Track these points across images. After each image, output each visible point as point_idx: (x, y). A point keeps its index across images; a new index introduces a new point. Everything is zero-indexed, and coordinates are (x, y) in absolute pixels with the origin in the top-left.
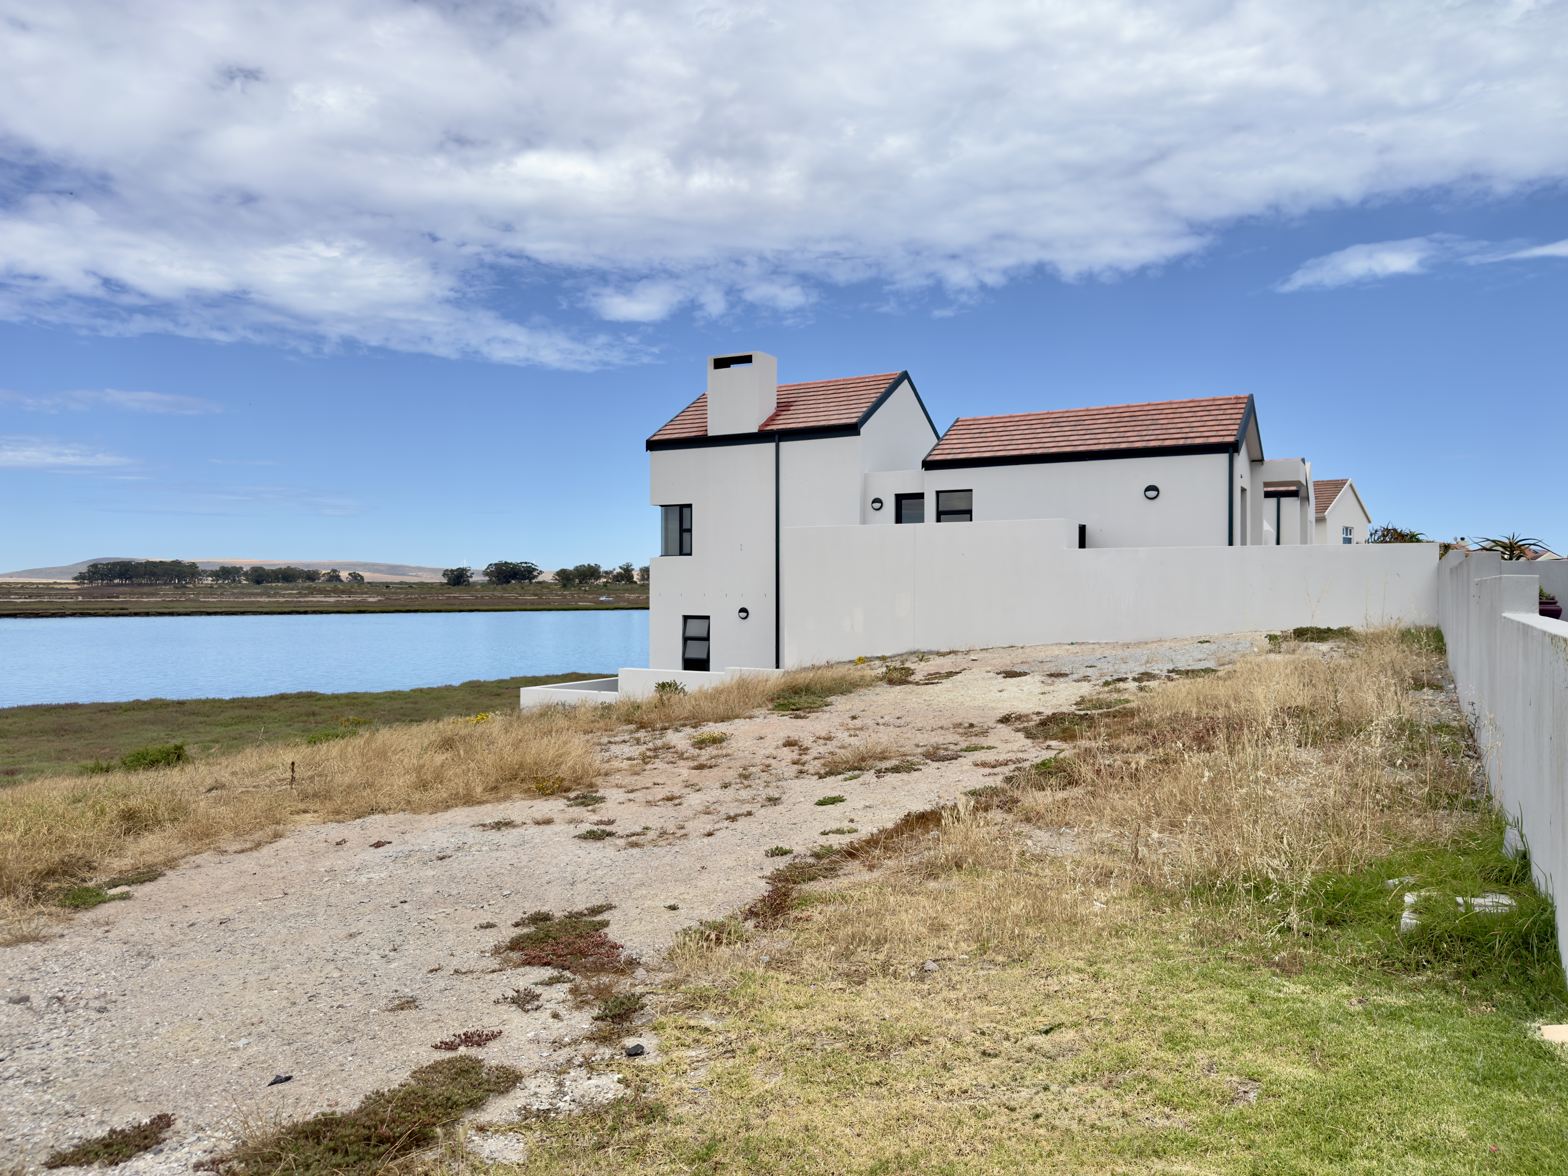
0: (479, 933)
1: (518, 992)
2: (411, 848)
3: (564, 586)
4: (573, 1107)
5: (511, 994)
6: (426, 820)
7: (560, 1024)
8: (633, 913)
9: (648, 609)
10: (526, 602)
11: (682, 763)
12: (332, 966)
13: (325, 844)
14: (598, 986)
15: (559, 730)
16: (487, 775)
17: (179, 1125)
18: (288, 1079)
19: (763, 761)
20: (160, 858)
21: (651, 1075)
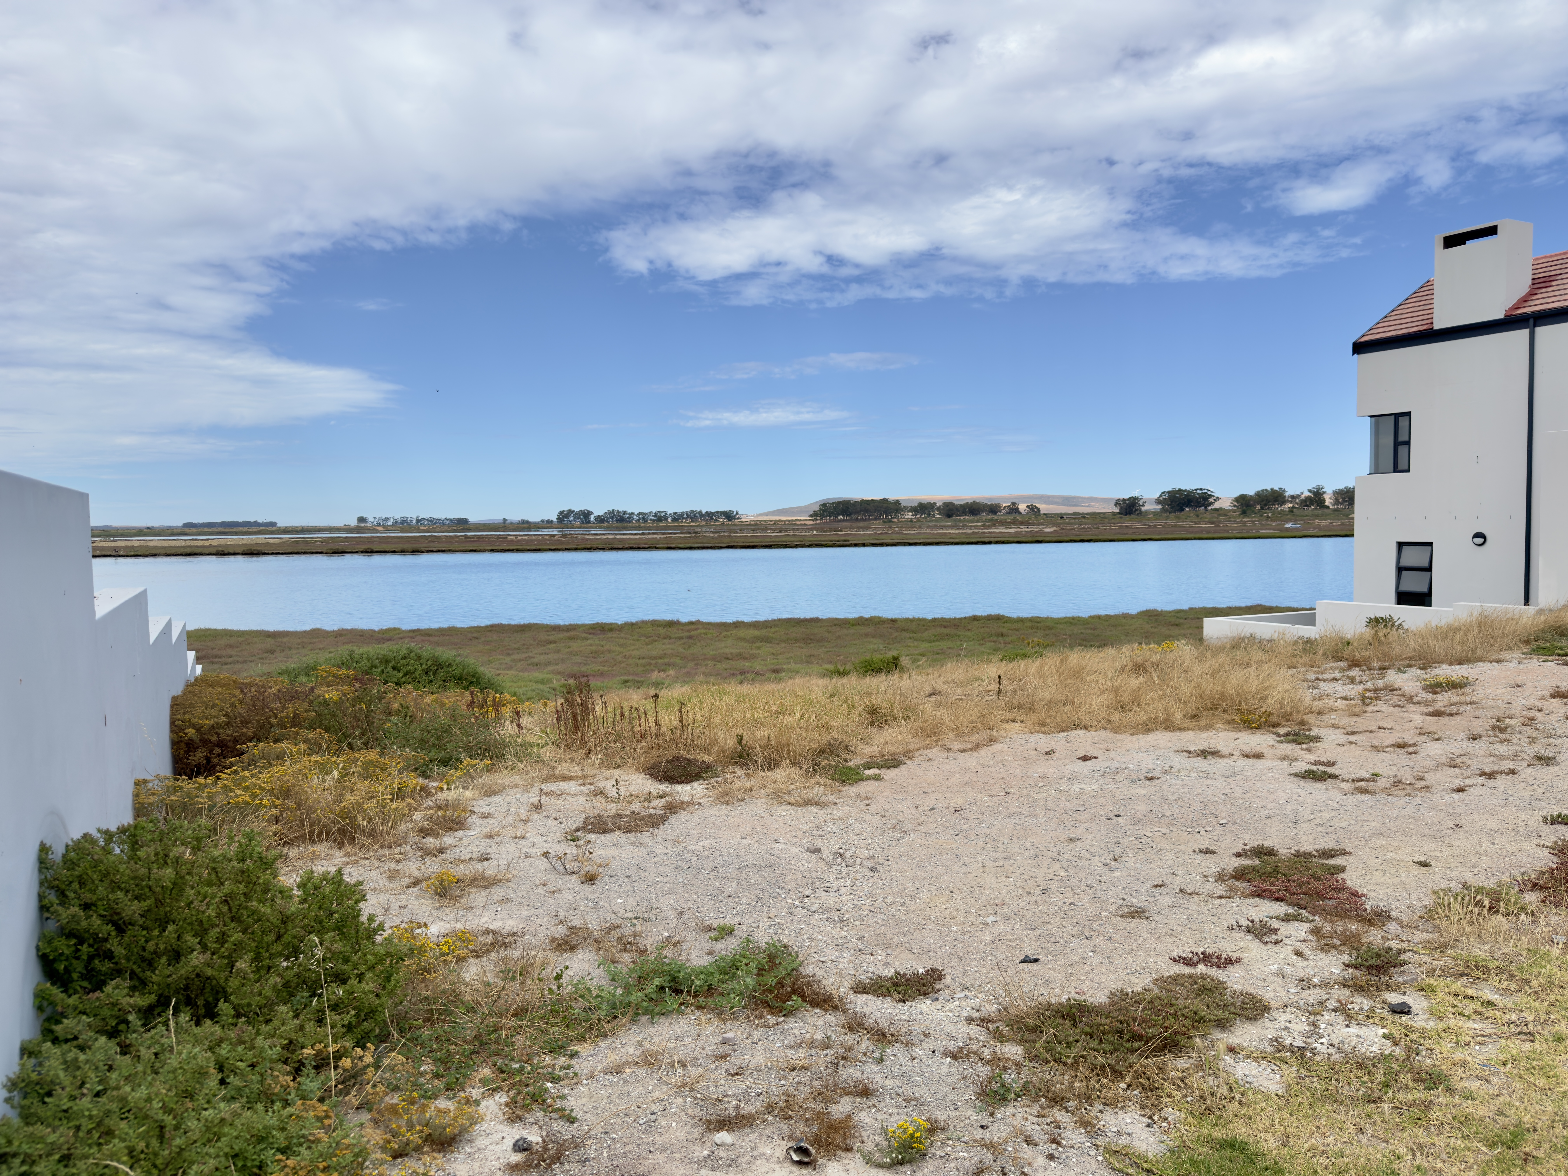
0: (1200, 857)
1: (1252, 922)
2: (1118, 765)
3: (1244, 513)
4: (1331, 1050)
5: (1245, 923)
6: (1127, 741)
7: (1305, 963)
8: (1373, 863)
9: (1352, 535)
10: (1202, 530)
11: (1411, 707)
12: (1057, 865)
13: (1035, 752)
14: (1344, 932)
15: (1258, 662)
16: (1185, 702)
17: (948, 980)
18: (1036, 960)
19: (1524, 713)
20: (900, 750)
21: (1424, 1038)
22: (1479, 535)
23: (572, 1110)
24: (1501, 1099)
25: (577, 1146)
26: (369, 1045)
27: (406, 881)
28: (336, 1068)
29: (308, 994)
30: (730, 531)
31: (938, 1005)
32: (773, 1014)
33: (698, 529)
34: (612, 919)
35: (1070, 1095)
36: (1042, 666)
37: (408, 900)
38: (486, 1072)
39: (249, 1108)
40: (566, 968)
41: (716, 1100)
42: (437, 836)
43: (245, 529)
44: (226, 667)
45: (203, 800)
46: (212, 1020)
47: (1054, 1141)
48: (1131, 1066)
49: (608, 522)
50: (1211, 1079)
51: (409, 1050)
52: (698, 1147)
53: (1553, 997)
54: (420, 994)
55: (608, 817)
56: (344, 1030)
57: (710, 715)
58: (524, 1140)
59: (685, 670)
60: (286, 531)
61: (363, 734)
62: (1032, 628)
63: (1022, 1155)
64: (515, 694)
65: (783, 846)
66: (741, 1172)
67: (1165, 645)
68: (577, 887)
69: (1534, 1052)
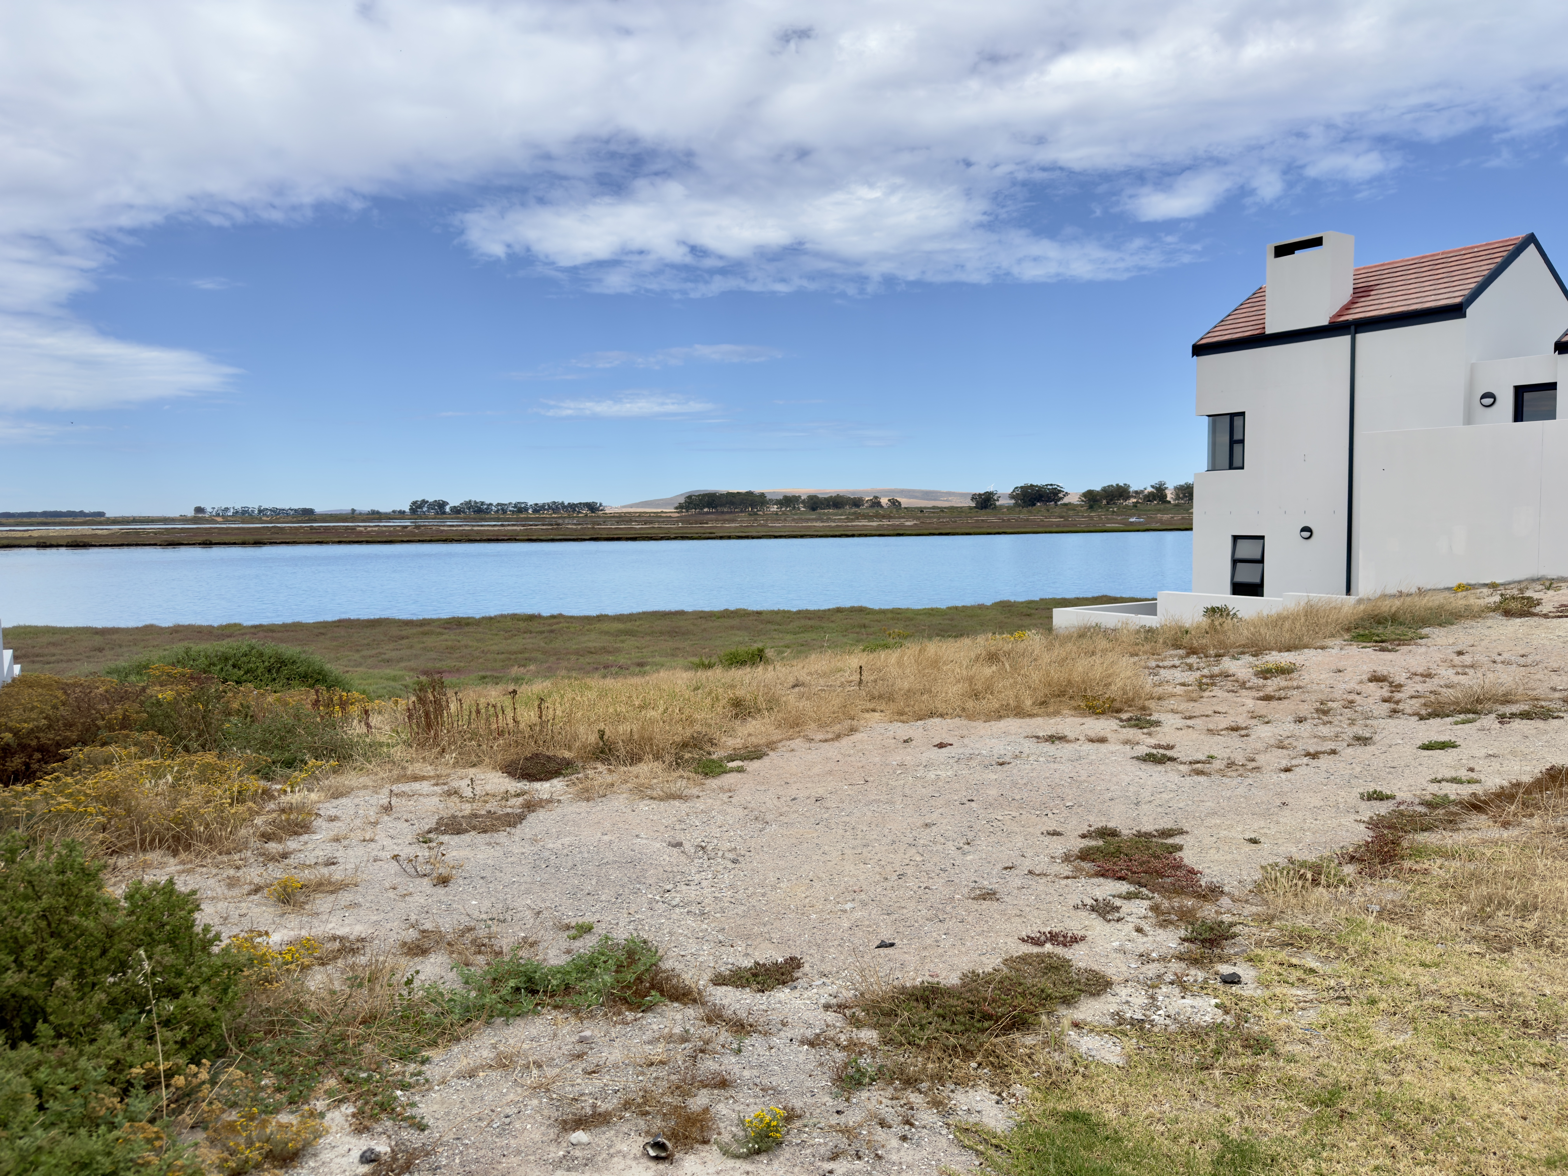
0: (1047, 839)
1: (1096, 900)
2: (971, 752)
3: (1091, 507)
4: (1168, 1022)
5: (1089, 902)
6: (981, 727)
7: (1145, 939)
8: (1208, 841)
9: (1191, 529)
10: (1052, 524)
11: (1244, 692)
12: (913, 850)
13: (894, 741)
14: (1180, 907)
15: (1102, 651)
16: (1035, 689)
17: (806, 968)
18: (892, 945)
19: (1345, 696)
20: (763, 741)
21: (1252, 1006)
22: (1305, 529)
23: (423, 1118)
24: (1321, 1060)
25: (428, 1154)
26: (204, 1061)
27: (247, 888)
28: (167, 1086)
29: (137, 1011)
30: (594, 523)
31: (797, 993)
32: (631, 1010)
33: (560, 521)
34: (465, 921)
35: (923, 1077)
36: (902, 657)
37: (249, 908)
38: (332, 1083)
39: (70, 1134)
40: (417, 972)
41: (572, 1099)
42: (280, 840)
43: (70, 519)
44: (47, 666)
45: (20, 809)
46: (29, 1041)
47: (908, 1122)
48: (981, 1045)
49: (464, 512)
50: (1057, 1054)
51: (249, 1064)
52: (553, 1148)
53: (1367, 963)
54: (260, 1006)
55: (463, 817)
56: (177, 1046)
57: (571, 710)
58: (371, 1151)
59: (546, 665)
60: (115, 521)
61: (200, 735)
62: (892, 619)
63: (876, 1138)
64: (364, 692)
65: (645, 841)
66: (598, 1170)
67: (1016, 635)
68: (429, 890)
69: (1350, 1014)
